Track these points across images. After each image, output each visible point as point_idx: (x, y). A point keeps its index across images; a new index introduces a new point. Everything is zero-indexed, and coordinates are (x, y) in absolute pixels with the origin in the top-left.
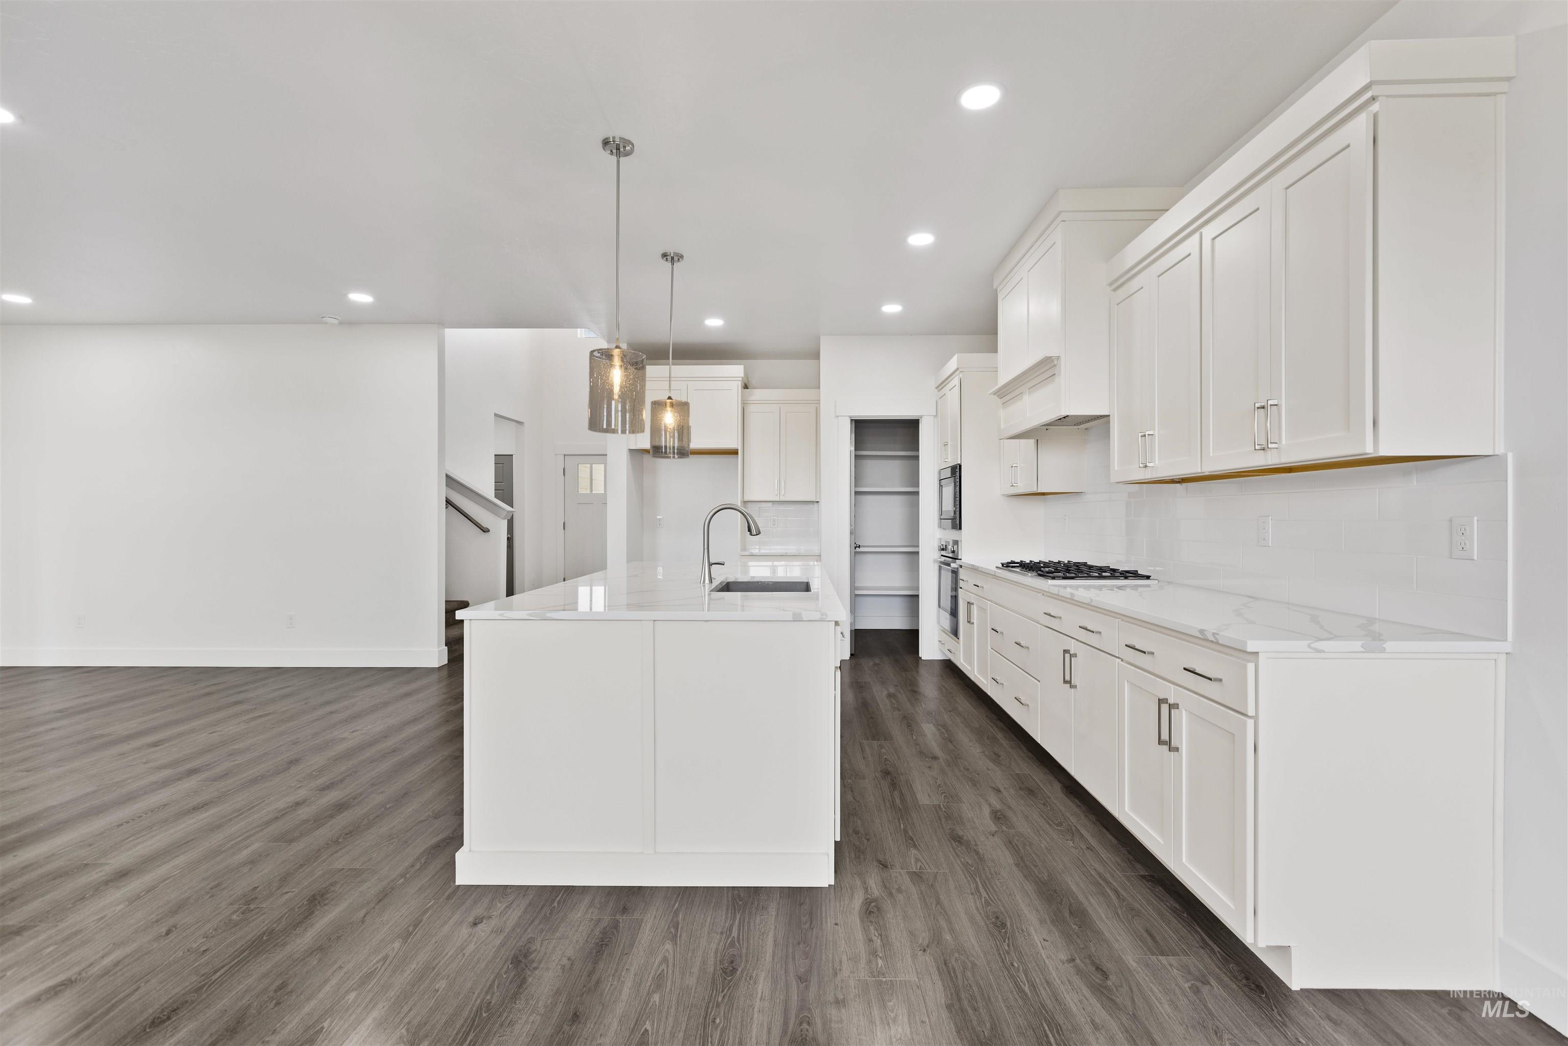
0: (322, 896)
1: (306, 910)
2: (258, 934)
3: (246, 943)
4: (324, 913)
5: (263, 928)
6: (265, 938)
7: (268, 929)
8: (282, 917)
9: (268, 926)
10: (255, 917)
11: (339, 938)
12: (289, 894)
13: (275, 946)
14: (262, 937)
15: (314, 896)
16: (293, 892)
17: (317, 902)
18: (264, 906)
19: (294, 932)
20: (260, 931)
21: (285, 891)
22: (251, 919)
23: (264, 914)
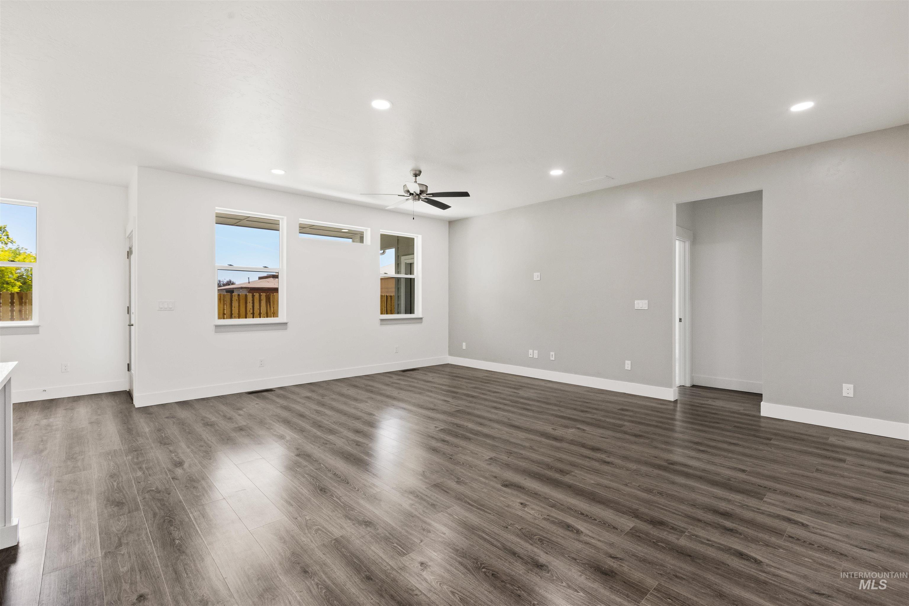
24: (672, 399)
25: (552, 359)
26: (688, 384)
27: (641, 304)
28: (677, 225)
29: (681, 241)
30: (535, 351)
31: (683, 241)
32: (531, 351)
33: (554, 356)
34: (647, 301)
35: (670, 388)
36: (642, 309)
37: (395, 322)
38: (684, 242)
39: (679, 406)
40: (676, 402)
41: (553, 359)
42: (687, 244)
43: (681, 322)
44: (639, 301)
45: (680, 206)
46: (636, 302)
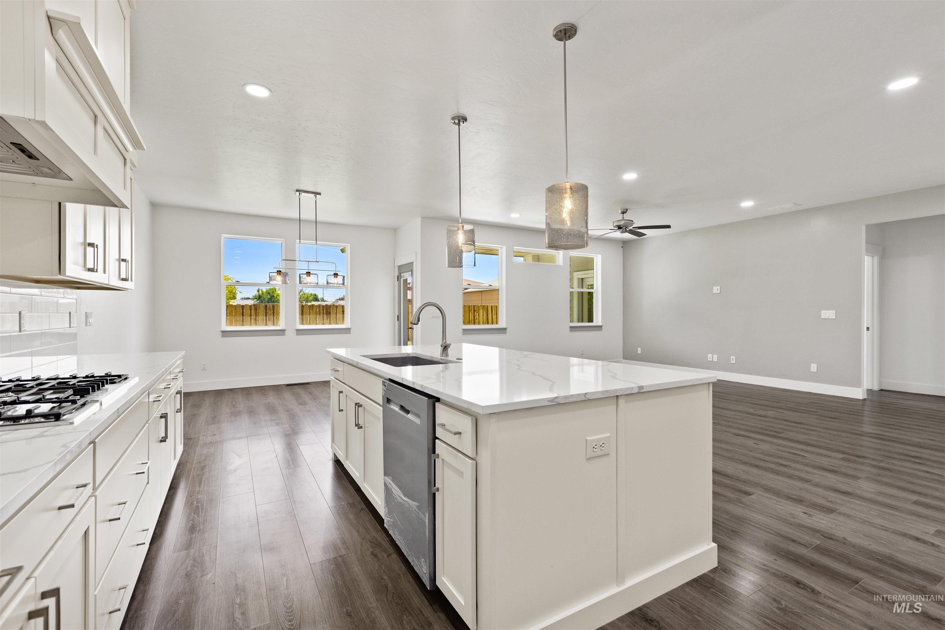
24: (861, 398)
25: (732, 362)
26: (876, 388)
27: (828, 314)
28: (866, 243)
29: (869, 256)
30: (714, 356)
31: (871, 256)
32: (710, 356)
33: (734, 360)
34: (834, 312)
35: (860, 388)
36: (829, 318)
37: (584, 329)
38: (873, 257)
39: (867, 403)
40: (864, 400)
41: (734, 362)
42: (876, 259)
43: (869, 330)
44: (825, 311)
45: (868, 227)
46: (823, 312)
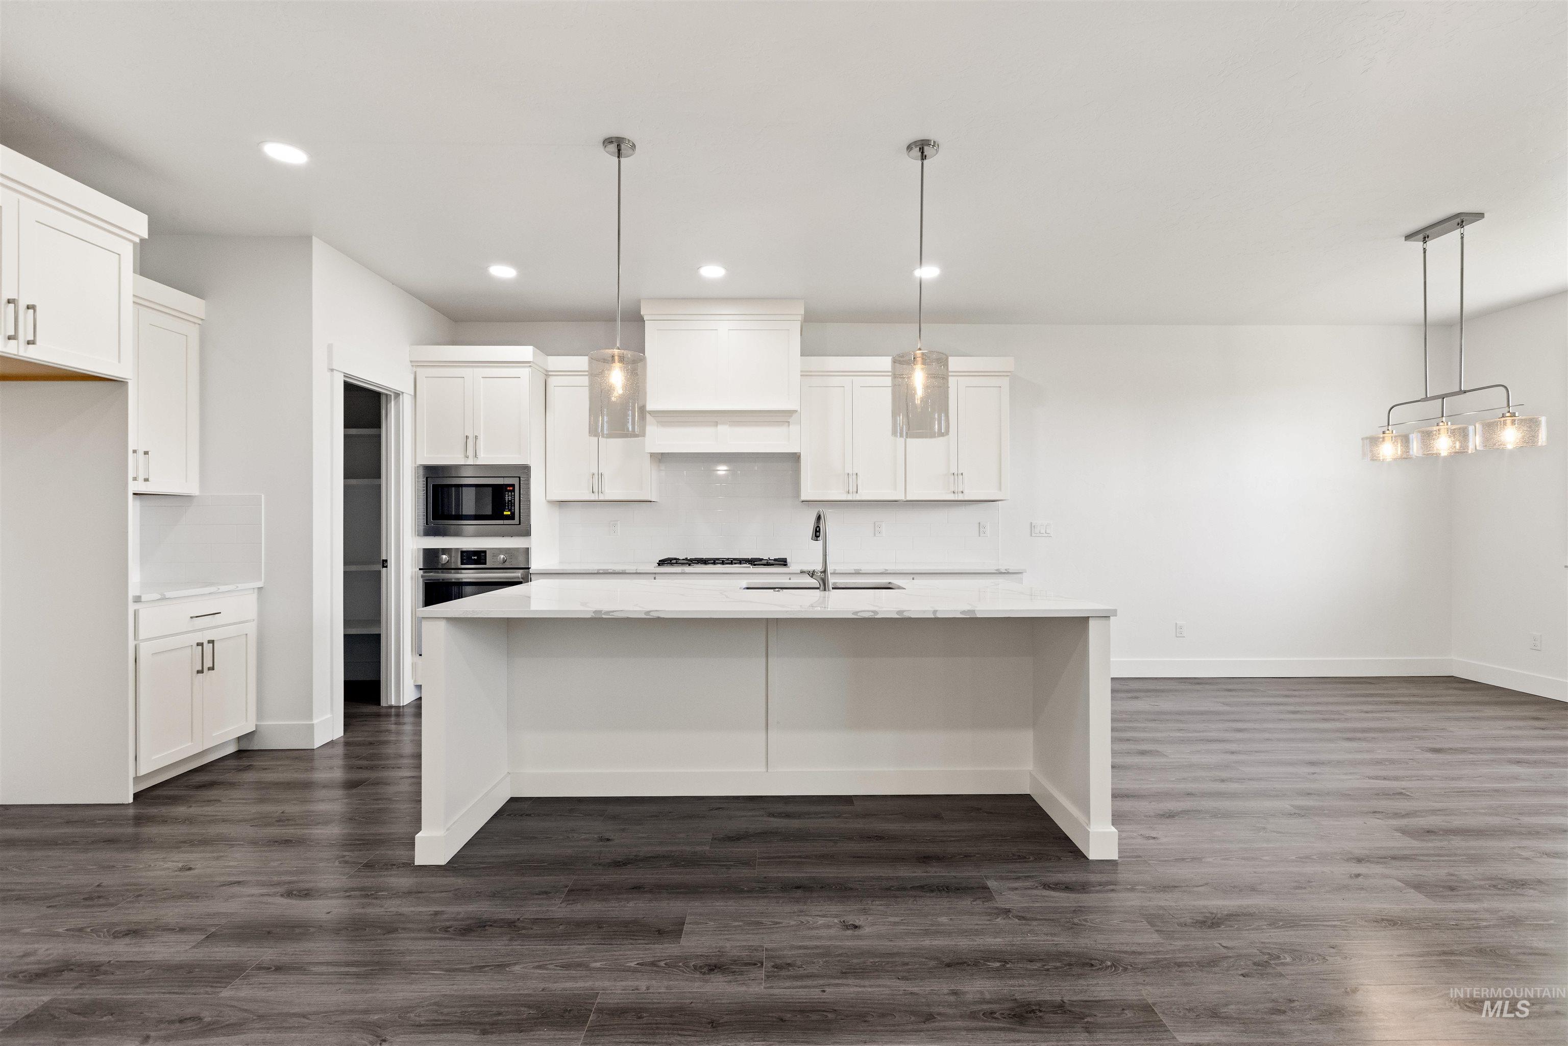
0: (1204, 922)
1: (1230, 921)
2: (1283, 930)
3: (1297, 930)
4: (1221, 909)
5: (1274, 932)
6: (1281, 923)
7: (1273, 929)
8: (1253, 929)
9: (1270, 930)
10: (1272, 946)
11: (1234, 887)
12: (1224, 945)
13: (1279, 913)
14: (1282, 925)
15: (1210, 927)
16: (1219, 944)
17: (1214, 921)
18: (1255, 951)
19: (1257, 912)
20: (1279, 932)
21: (1225, 951)
22: (1277, 947)
23: (1262, 943)
